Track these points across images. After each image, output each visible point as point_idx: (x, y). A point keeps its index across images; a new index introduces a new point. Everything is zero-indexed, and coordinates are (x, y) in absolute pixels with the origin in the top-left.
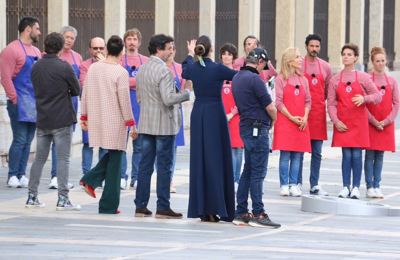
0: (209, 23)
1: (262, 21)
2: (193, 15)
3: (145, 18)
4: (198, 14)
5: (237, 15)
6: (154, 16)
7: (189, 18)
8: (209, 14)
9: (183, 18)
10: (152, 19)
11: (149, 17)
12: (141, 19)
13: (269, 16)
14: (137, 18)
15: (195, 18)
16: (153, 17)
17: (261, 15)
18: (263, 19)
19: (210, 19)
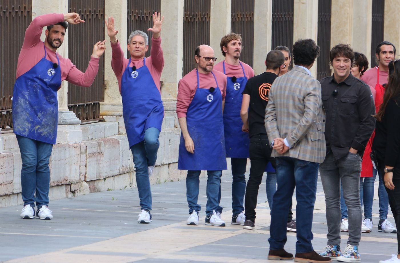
0: (266, 25)
1: (319, 23)
2: (248, 16)
3: (200, 20)
4: (253, 15)
5: (292, 15)
6: (210, 17)
7: (244, 20)
8: (265, 16)
9: (237, 20)
10: (207, 22)
11: (204, 20)
12: (196, 22)
13: (324, 17)
14: (192, 21)
15: (249, 19)
16: (208, 20)
17: (319, 15)
18: (320, 20)
19: (267, 20)
